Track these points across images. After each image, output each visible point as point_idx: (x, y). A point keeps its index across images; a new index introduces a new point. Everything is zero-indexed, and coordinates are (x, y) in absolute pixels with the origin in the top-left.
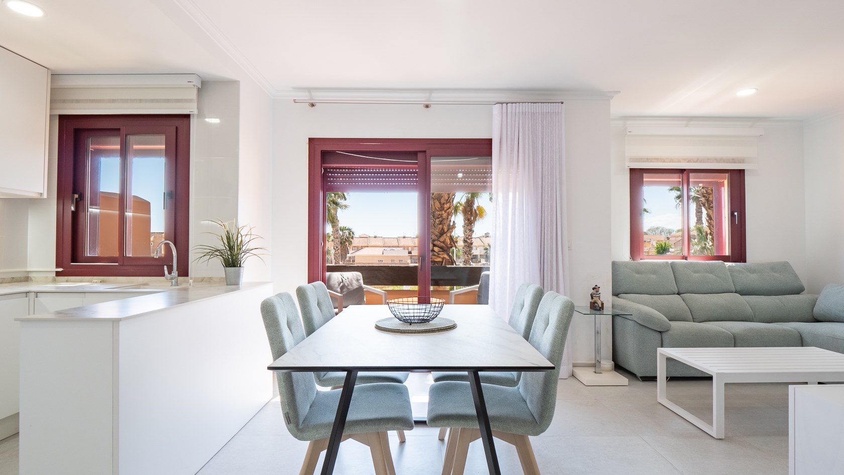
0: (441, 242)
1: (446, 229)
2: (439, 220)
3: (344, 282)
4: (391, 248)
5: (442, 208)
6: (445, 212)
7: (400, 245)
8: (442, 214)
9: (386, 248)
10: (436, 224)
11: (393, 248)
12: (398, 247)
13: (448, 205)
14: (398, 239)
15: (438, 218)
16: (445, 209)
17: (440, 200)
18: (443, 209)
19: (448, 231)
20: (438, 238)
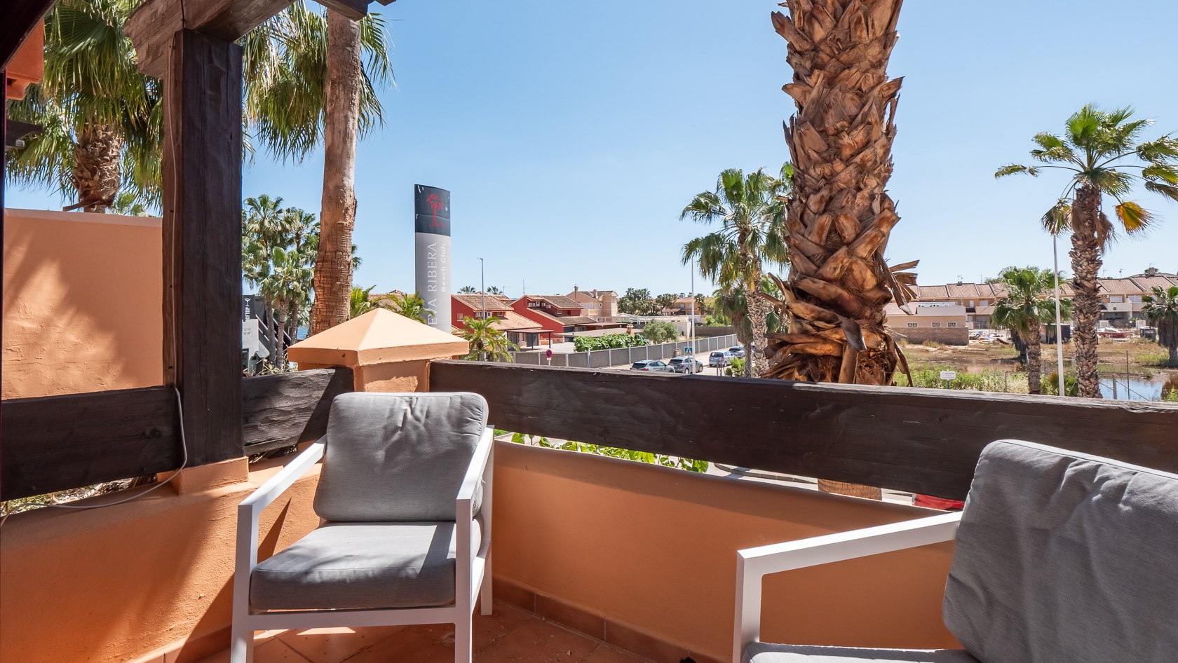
0: (829, 281)
1: (848, 228)
2: (818, 196)
3: (409, 427)
4: (933, 304)
5: (832, 152)
6: (847, 162)
7: (953, 297)
8: (834, 174)
9: (922, 304)
10: (809, 216)
11: (937, 304)
12: (948, 300)
13: (859, 136)
14: (948, 287)
15: (817, 191)
16: (847, 152)
17: (822, 120)
18: (838, 154)
19: (858, 236)
20: (819, 267)
